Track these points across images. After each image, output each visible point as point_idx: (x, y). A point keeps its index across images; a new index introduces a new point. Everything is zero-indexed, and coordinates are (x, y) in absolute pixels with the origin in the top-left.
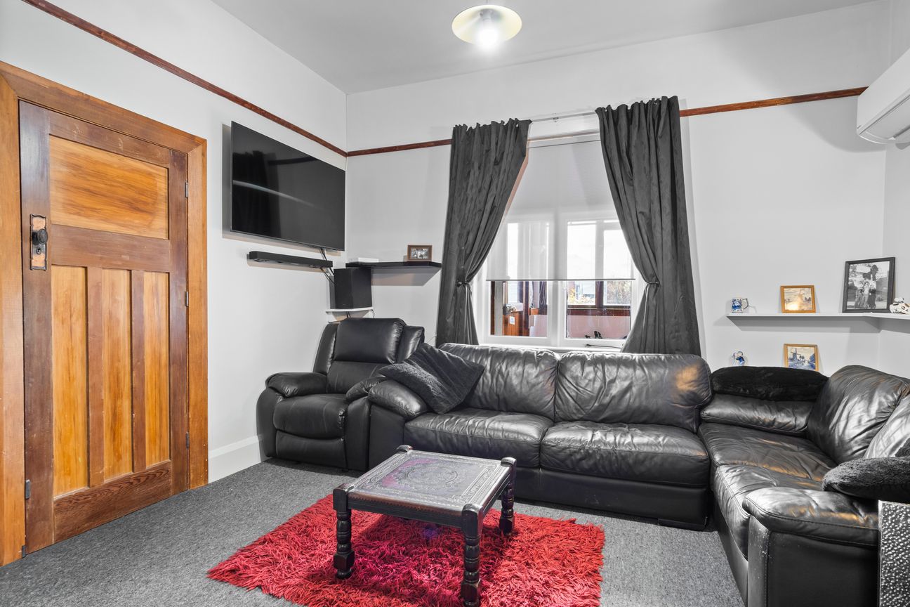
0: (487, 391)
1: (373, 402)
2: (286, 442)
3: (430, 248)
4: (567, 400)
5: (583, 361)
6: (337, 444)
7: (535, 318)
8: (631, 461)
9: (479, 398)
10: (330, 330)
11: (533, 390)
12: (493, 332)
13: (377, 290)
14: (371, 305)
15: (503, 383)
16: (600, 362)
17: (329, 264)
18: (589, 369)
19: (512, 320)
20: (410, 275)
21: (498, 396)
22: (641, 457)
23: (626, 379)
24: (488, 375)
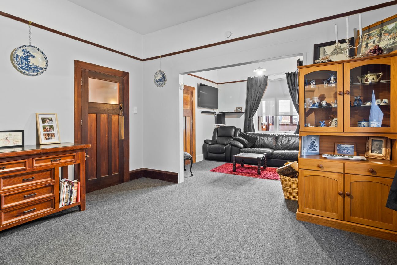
0: (258, 143)
1: (232, 145)
2: (210, 155)
3: (242, 108)
4: (279, 145)
5: (283, 136)
6: (223, 155)
7: (271, 127)
8: (292, 156)
9: (257, 145)
10: (216, 130)
11: (270, 143)
12: (259, 130)
13: (227, 119)
14: (225, 123)
15: (262, 141)
16: (287, 136)
17: (215, 113)
18: (285, 138)
19: (264, 127)
20: (236, 115)
21: (261, 144)
22: (295, 155)
23: (294, 140)
24: (259, 140)
